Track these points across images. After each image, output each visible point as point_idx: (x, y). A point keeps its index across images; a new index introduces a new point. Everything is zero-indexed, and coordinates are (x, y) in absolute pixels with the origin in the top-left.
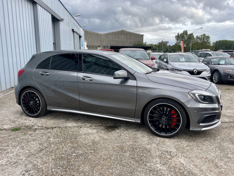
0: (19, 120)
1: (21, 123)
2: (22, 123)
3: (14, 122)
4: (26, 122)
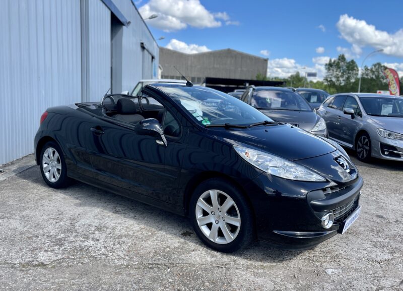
0: (72, 239)
1: (79, 248)
2: (80, 246)
3: (60, 243)
4: (89, 245)
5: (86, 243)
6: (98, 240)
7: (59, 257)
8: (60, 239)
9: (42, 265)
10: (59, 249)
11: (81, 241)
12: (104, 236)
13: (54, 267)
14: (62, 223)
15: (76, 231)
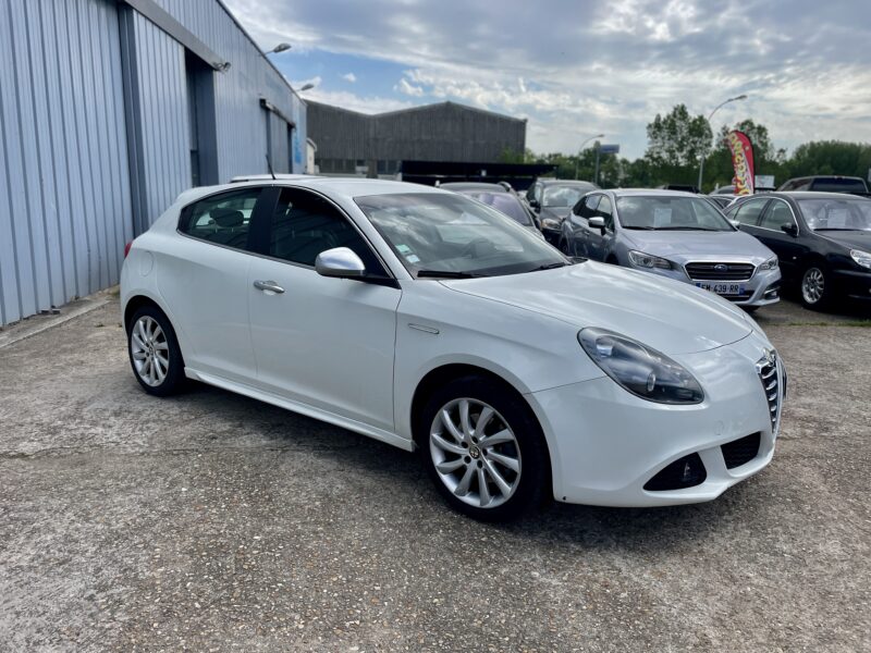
5: (93, 430)
6: (110, 427)
7: (48, 447)
8: (55, 428)
9: (23, 456)
10: (50, 438)
11: (85, 428)
12: (121, 422)
13: (39, 458)
14: (63, 409)
15: (82, 418)
